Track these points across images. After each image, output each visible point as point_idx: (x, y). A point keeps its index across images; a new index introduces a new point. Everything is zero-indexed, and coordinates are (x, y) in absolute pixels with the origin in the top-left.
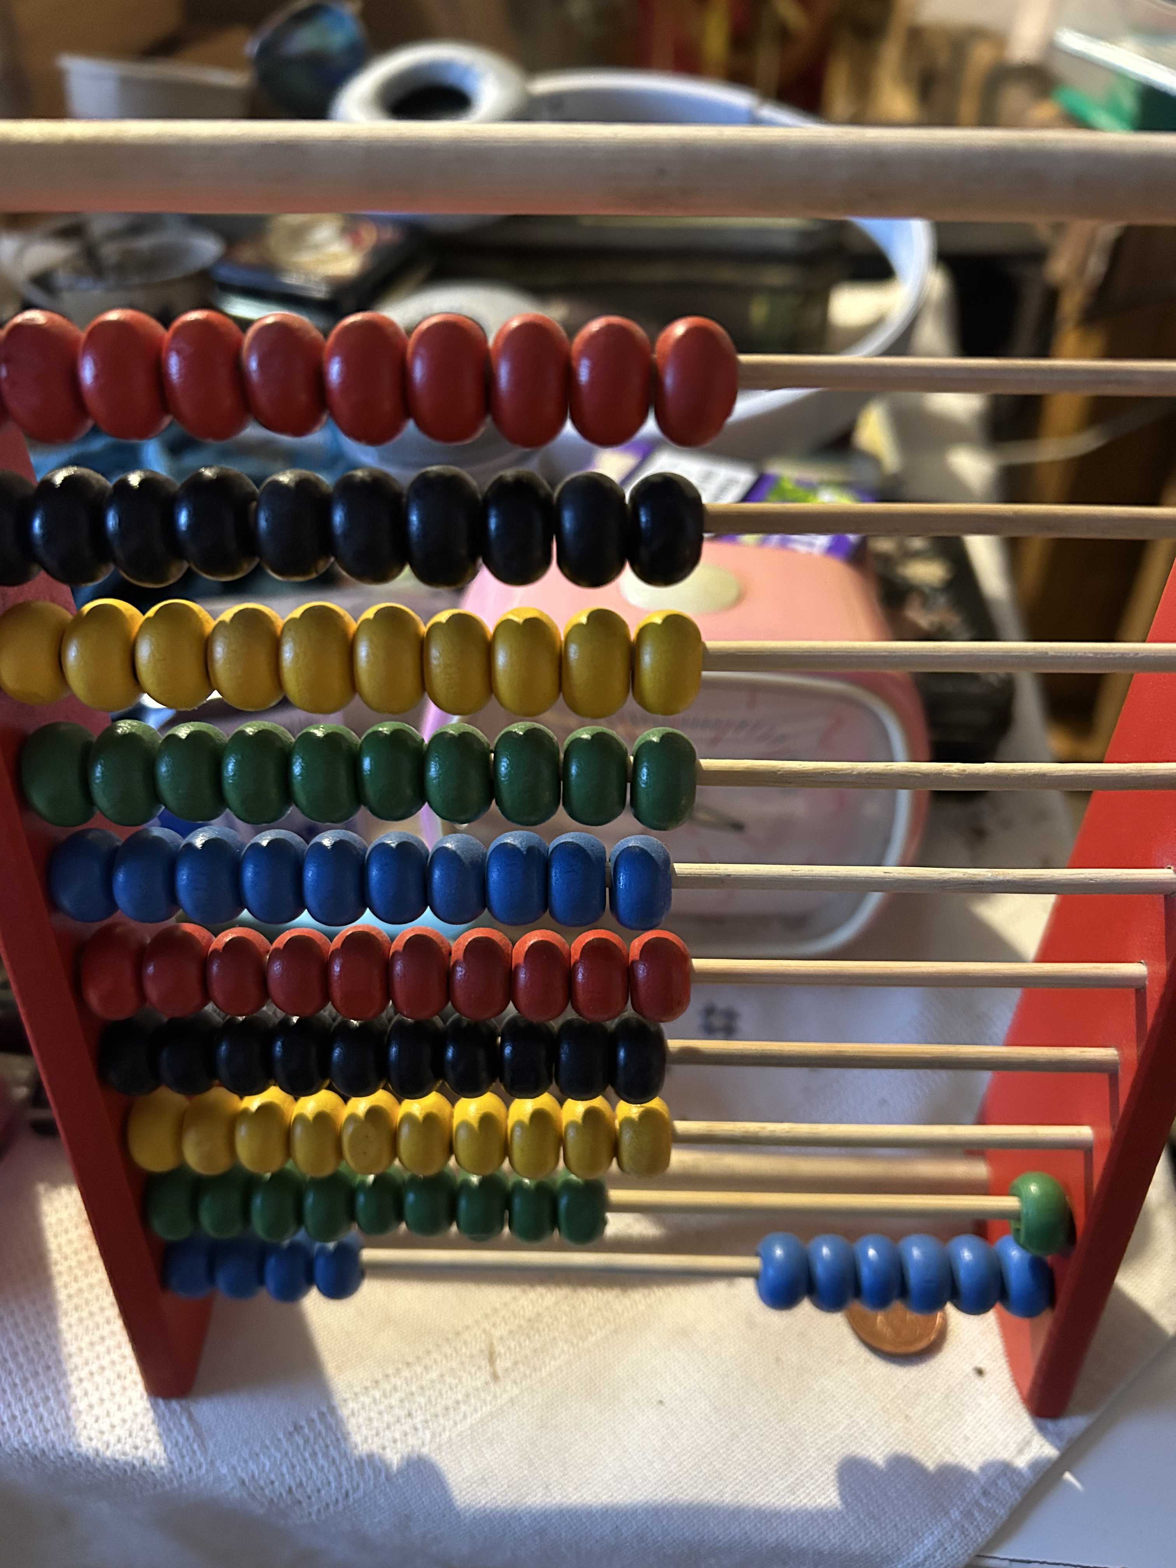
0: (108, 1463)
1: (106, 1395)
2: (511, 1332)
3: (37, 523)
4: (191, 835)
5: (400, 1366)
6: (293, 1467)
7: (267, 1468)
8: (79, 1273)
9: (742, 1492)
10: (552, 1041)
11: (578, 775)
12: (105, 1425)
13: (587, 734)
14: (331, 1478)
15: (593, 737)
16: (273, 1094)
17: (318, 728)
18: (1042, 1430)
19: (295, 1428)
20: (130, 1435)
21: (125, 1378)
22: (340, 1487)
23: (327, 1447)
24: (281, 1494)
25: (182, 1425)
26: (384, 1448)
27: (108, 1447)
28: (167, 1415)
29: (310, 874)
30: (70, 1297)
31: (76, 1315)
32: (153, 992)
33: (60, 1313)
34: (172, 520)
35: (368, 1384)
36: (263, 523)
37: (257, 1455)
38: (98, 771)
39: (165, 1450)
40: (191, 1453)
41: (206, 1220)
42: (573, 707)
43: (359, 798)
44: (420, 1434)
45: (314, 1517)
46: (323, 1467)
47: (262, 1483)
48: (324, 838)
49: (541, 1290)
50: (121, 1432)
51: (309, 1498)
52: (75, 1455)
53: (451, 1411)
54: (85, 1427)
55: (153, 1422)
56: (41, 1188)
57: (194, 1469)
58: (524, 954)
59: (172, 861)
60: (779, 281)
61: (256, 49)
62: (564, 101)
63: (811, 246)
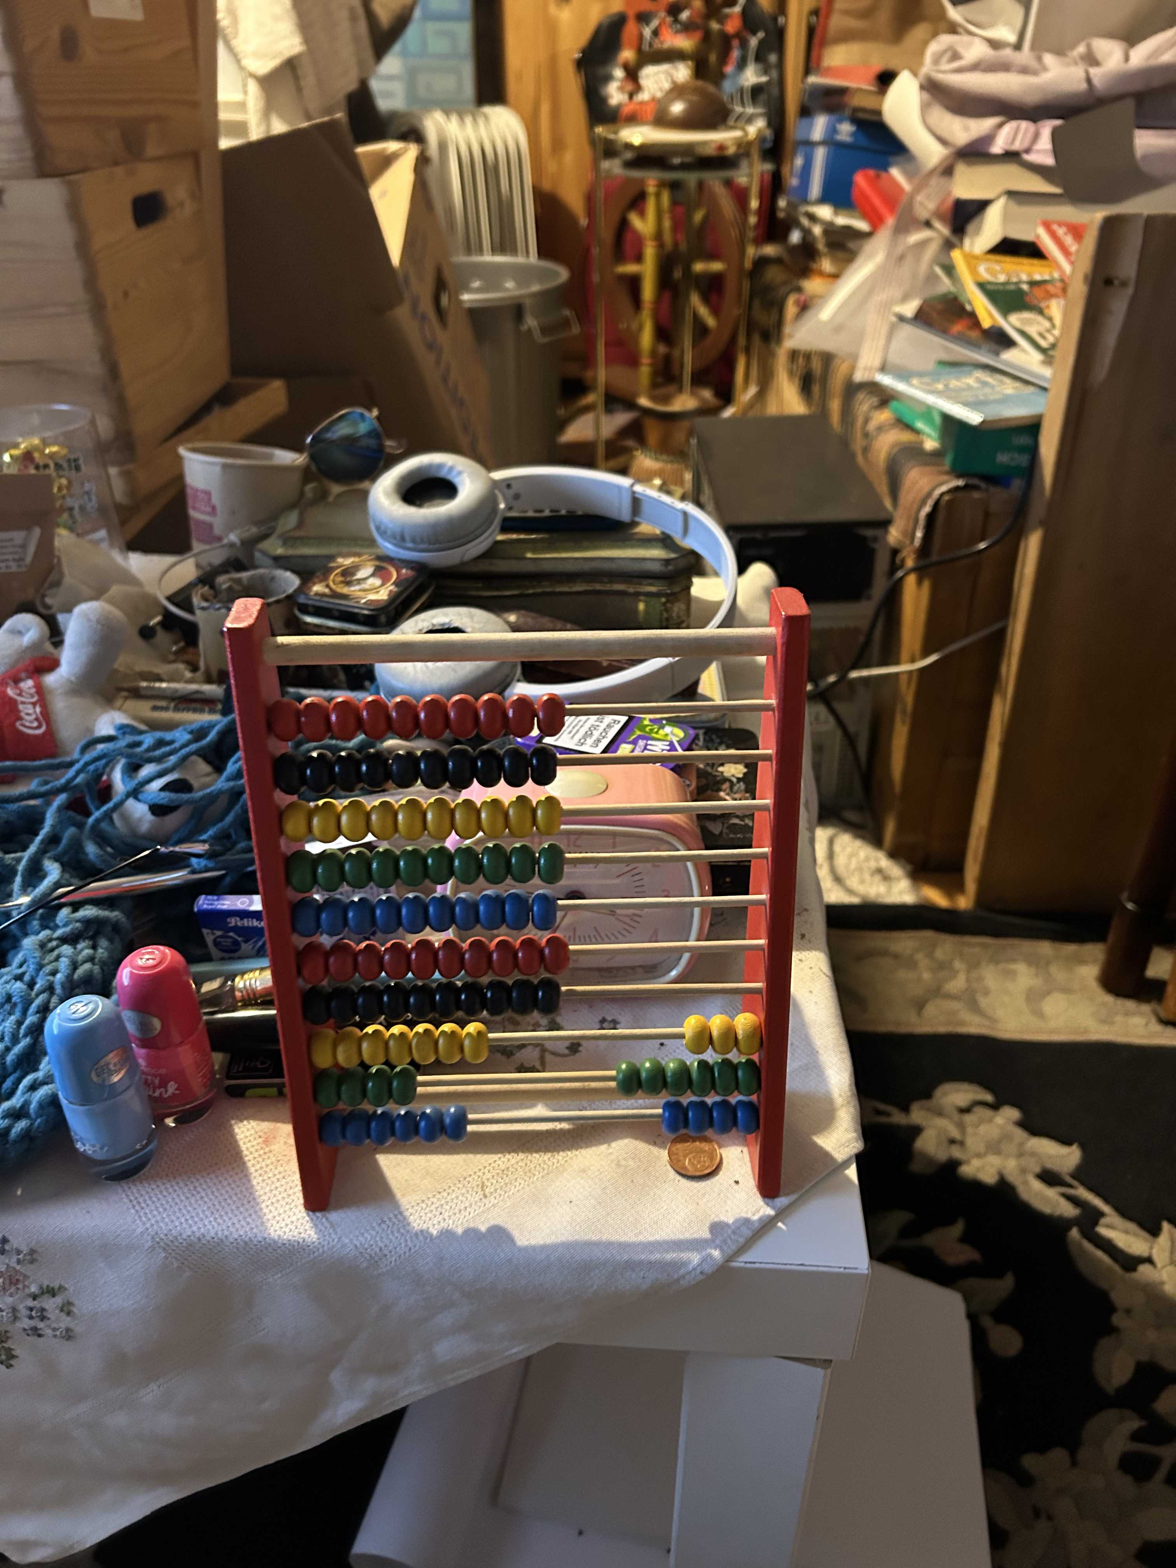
1: (281, 1211)
2: (493, 1175)
3: (308, 771)
4: (353, 897)
5: (435, 1193)
6: (382, 1238)
7: (369, 1240)
8: (260, 1159)
10: (508, 989)
11: (515, 862)
12: (282, 1225)
13: (519, 845)
14: (402, 1242)
15: (521, 846)
16: (379, 1026)
17: (410, 847)
18: (766, 1203)
19: (382, 1221)
20: (297, 1228)
22: (406, 1246)
23: (399, 1228)
25: (323, 1223)
26: (428, 1227)
27: (285, 1234)
28: (315, 1219)
31: (261, 1178)
32: (332, 969)
33: (252, 1177)
35: (419, 1202)
36: (393, 768)
37: (363, 1234)
38: (320, 870)
39: (316, 1234)
40: (329, 1235)
41: (345, 1097)
42: (512, 834)
43: (426, 876)
44: (447, 1221)
45: (393, 1263)
46: (398, 1238)
47: (366, 1247)
48: (410, 895)
50: (291, 1227)
51: (391, 1253)
52: (267, 1241)
53: (463, 1211)
54: (272, 1226)
55: (307, 1223)
57: (331, 1242)
58: (495, 946)
59: (345, 908)
60: (653, 589)
61: (309, 440)
62: (512, 482)
63: (670, 568)
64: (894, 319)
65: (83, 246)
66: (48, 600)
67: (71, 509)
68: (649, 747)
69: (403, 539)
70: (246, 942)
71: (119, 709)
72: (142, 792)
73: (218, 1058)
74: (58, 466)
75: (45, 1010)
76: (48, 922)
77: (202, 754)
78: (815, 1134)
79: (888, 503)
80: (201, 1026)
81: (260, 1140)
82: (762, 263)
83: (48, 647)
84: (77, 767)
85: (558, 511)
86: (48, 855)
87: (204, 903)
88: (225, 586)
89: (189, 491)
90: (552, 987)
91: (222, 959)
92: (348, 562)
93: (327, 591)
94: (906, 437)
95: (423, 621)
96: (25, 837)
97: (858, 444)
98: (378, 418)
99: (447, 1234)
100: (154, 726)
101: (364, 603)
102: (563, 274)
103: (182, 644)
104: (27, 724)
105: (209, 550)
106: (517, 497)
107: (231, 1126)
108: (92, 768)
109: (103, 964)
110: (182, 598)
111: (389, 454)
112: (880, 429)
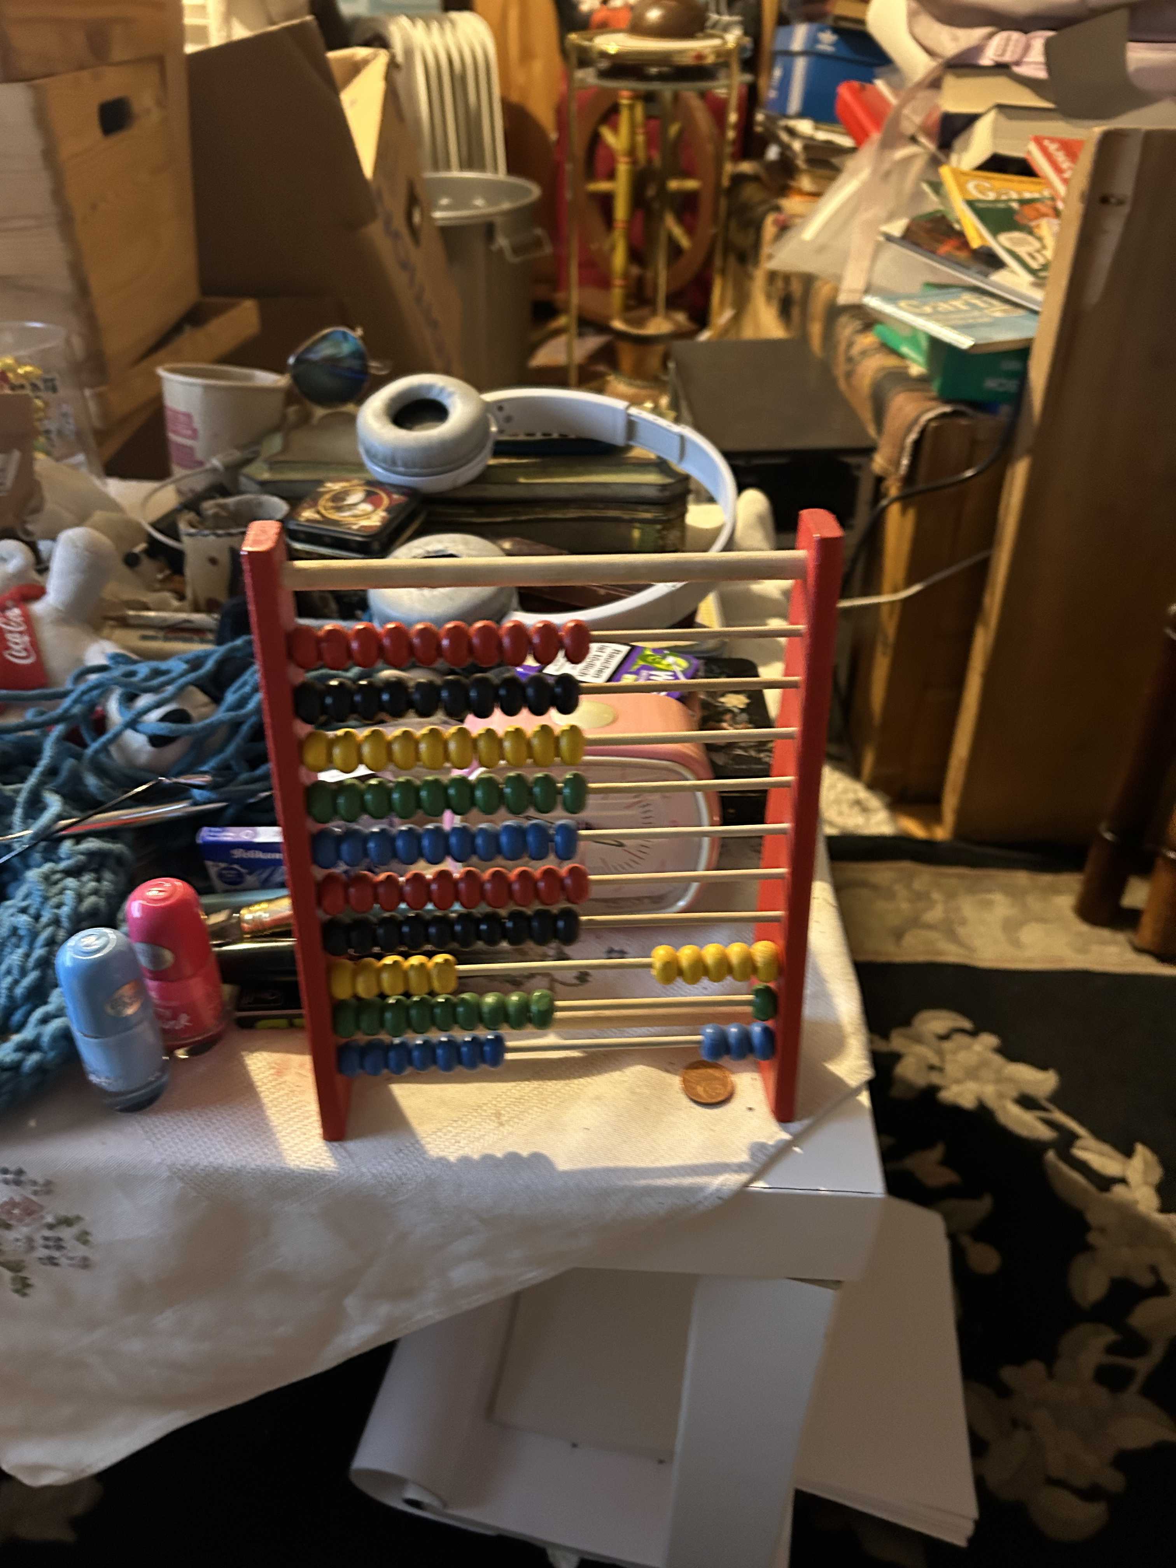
0: (304, 1172)
1: (298, 1141)
2: (507, 1104)
3: (326, 700)
5: (451, 1122)
6: (400, 1167)
7: (386, 1169)
8: (274, 1091)
10: (528, 919)
11: (537, 792)
12: (300, 1154)
13: (540, 775)
14: (420, 1169)
15: (543, 776)
17: (431, 777)
18: (782, 1128)
19: (399, 1150)
20: (315, 1158)
22: (424, 1173)
23: (416, 1157)
24: (394, 1180)
25: (342, 1152)
27: (303, 1164)
28: (333, 1148)
29: (424, 842)
30: (270, 1101)
32: (352, 904)
33: (266, 1109)
34: (380, 697)
36: (414, 697)
37: (381, 1163)
38: (340, 800)
39: (334, 1163)
40: (347, 1165)
42: (535, 764)
43: (446, 806)
44: (465, 1148)
45: (412, 1191)
46: (415, 1165)
47: (384, 1175)
48: (429, 826)
49: (523, 1085)
50: (308, 1157)
51: (409, 1180)
52: (285, 1169)
53: (480, 1139)
54: (289, 1156)
55: (326, 1152)
57: (350, 1171)
58: (515, 877)
59: (365, 838)
60: (648, 516)
61: (291, 360)
62: (506, 405)
63: (667, 493)
64: (881, 239)
65: (50, 155)
66: (30, 527)
67: (47, 432)
68: (652, 678)
69: (394, 463)
70: (250, 873)
71: (108, 638)
72: (140, 722)
73: (227, 990)
74: (35, 387)
75: (53, 944)
76: (50, 854)
77: (199, 684)
78: (825, 1061)
79: (872, 431)
80: (212, 960)
81: (272, 1071)
82: (739, 179)
83: (35, 576)
84: (73, 696)
85: (550, 435)
86: (47, 787)
87: (207, 834)
88: (210, 512)
89: (169, 414)
90: (570, 916)
91: (226, 891)
92: (337, 487)
93: (317, 516)
94: (891, 362)
95: (417, 547)
96: (22, 768)
97: (840, 369)
98: (363, 338)
99: (465, 1161)
100: (146, 656)
101: (358, 530)
102: (535, 191)
103: (167, 572)
104: (14, 653)
105: (193, 475)
106: (508, 419)
107: (242, 1056)
108: (86, 698)
109: (108, 896)
110: (167, 524)
111: (375, 376)
112: (864, 353)
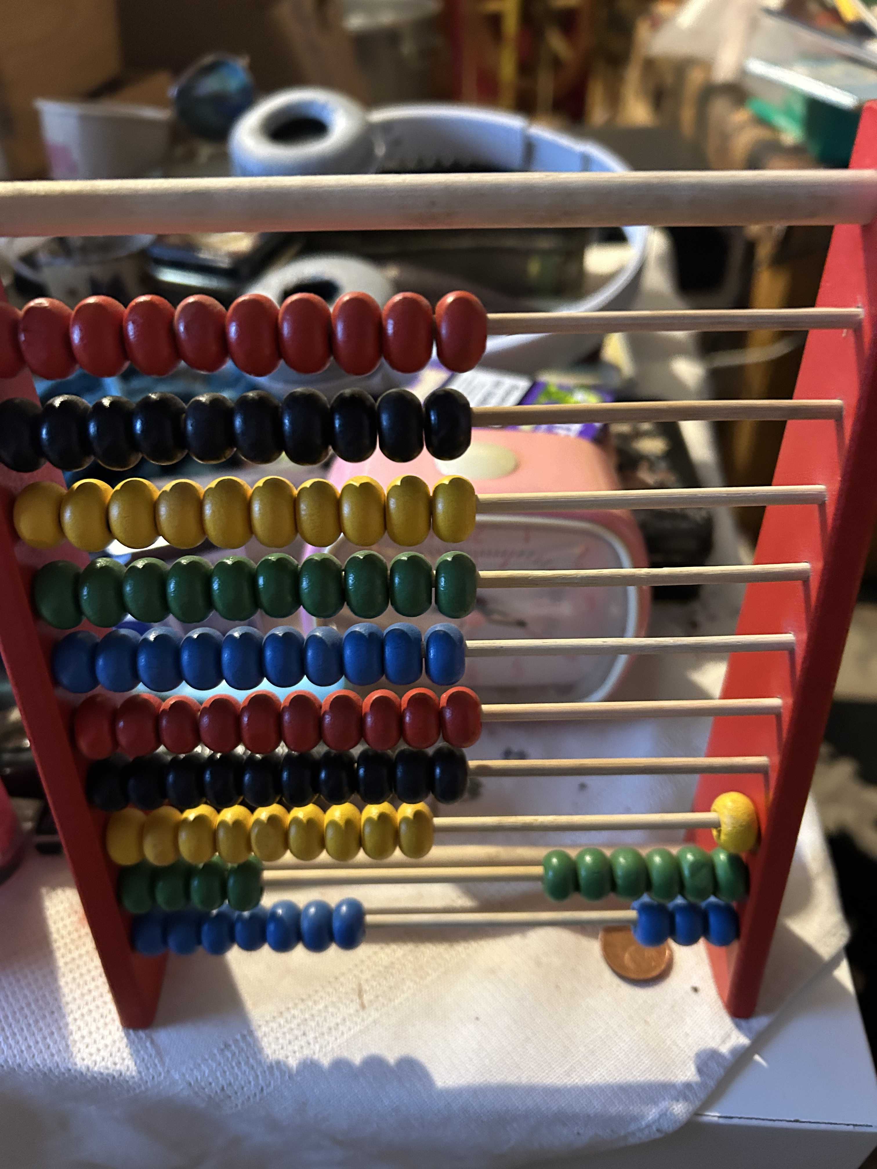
0: (95, 1075)
1: (93, 1029)
2: (373, 976)
3: (44, 432)
4: (146, 633)
5: (297, 1001)
6: (225, 1072)
7: (206, 1074)
8: (73, 947)
9: (534, 1076)
10: (391, 765)
11: (399, 583)
12: (93, 1049)
13: (406, 557)
14: (251, 1079)
15: (408, 558)
16: (203, 809)
17: (228, 559)
18: (738, 1026)
19: (225, 1046)
20: (111, 1055)
21: (106, 1017)
22: (257, 1084)
23: (248, 1058)
24: (216, 1092)
25: (146, 1047)
26: (287, 1057)
27: (96, 1064)
28: (136, 1040)
29: (226, 656)
30: (66, 964)
32: (123, 739)
33: (60, 975)
34: (132, 427)
35: (275, 1014)
36: (190, 428)
37: (199, 1065)
38: (85, 592)
39: (136, 1064)
40: (153, 1066)
41: (160, 898)
42: (394, 539)
43: (256, 603)
44: (312, 1046)
45: (239, 1107)
46: (245, 1072)
47: (203, 1084)
48: (235, 632)
49: (394, 946)
50: (104, 1053)
51: (236, 1093)
52: (72, 1071)
53: (333, 1031)
54: (79, 1051)
55: (127, 1046)
56: (44, 890)
57: (156, 1077)
58: (370, 706)
60: (546, 246)
61: (175, 92)
62: (393, 124)
64: (758, 13)
73: (21, 808)
81: (74, 918)
89: (49, 149)
90: (453, 761)
94: (763, 133)
98: (249, 68)
106: (397, 143)
112: (738, 128)
